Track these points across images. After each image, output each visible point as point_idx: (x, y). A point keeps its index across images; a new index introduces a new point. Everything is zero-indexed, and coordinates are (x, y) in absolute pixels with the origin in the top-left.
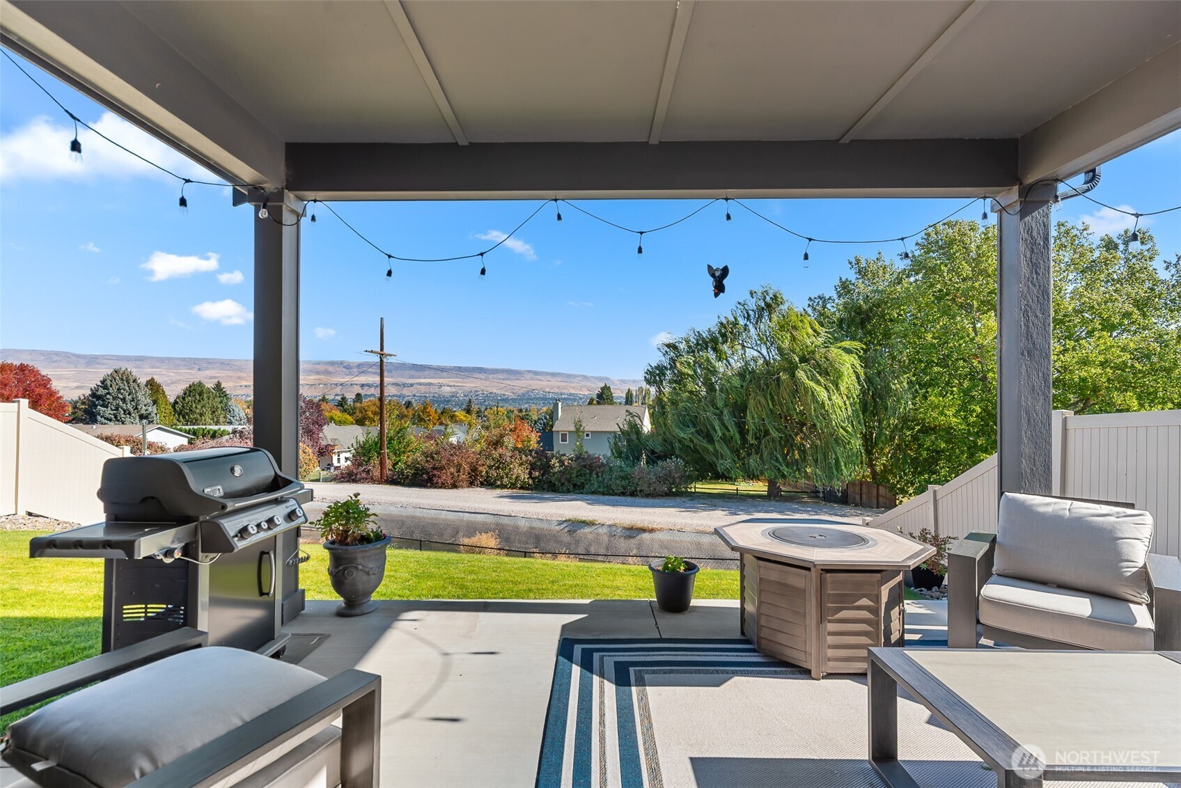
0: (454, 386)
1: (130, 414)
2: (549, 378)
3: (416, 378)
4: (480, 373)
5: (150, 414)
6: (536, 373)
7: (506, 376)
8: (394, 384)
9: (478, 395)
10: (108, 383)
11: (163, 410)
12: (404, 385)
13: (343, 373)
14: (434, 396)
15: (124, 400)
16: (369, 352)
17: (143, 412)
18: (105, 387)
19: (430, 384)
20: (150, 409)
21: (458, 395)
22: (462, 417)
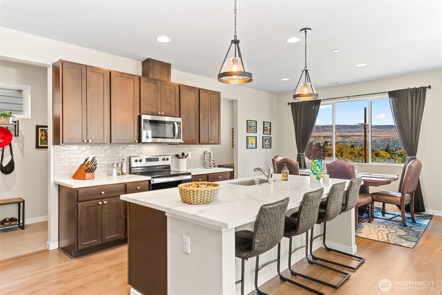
3: (352, 133)
8: (340, 136)
12: (346, 137)
22: (384, 154)
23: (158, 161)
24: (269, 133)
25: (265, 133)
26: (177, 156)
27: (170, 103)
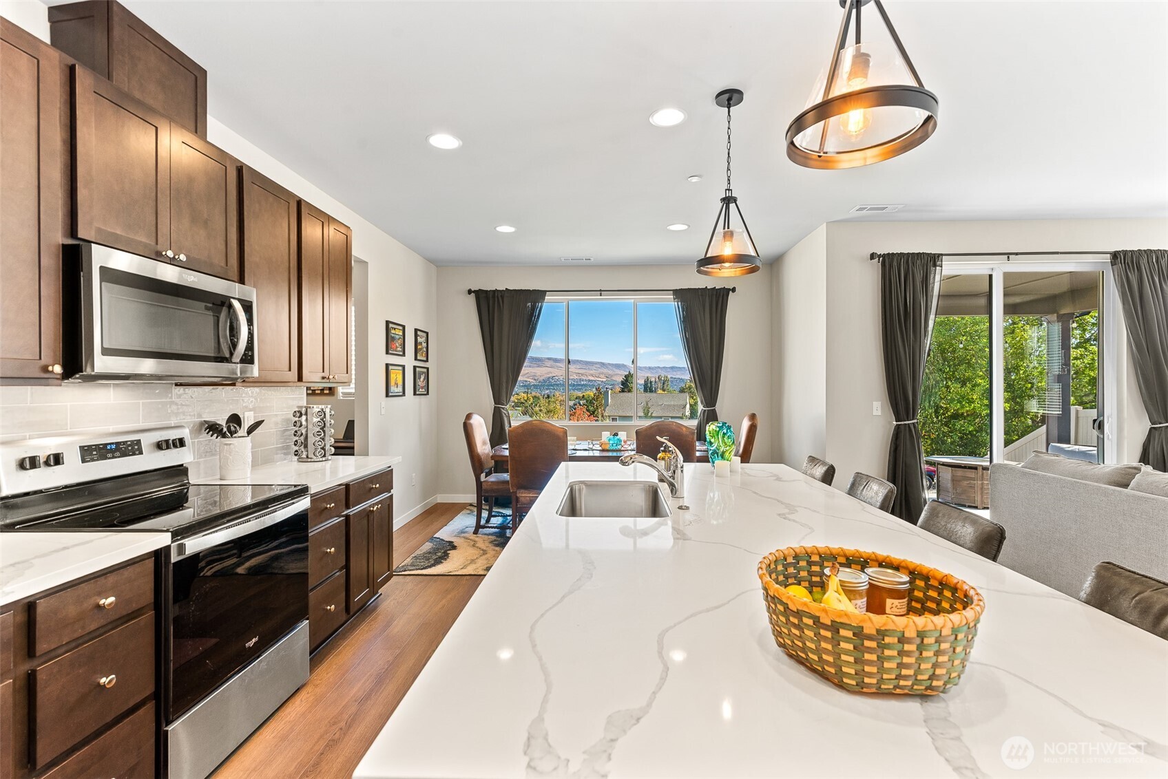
23: (141, 453)
24: (425, 359)
25: (418, 358)
26: (213, 428)
27: (206, 222)
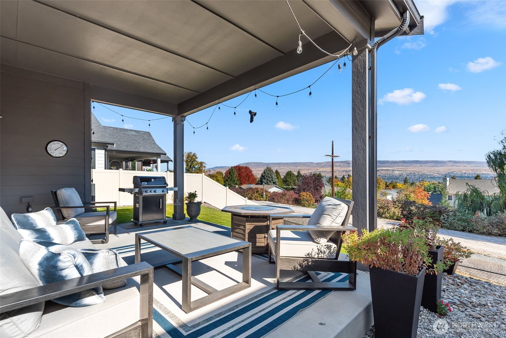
0: (401, 171)
1: (271, 182)
2: (465, 165)
4: (417, 163)
5: (276, 182)
6: (455, 162)
7: (434, 164)
9: (415, 175)
10: (265, 171)
11: (279, 181)
13: (347, 166)
14: (390, 176)
15: (269, 177)
16: (327, 155)
17: (274, 181)
18: (265, 173)
19: (388, 170)
20: (276, 180)
21: (403, 175)
22: (401, 186)
